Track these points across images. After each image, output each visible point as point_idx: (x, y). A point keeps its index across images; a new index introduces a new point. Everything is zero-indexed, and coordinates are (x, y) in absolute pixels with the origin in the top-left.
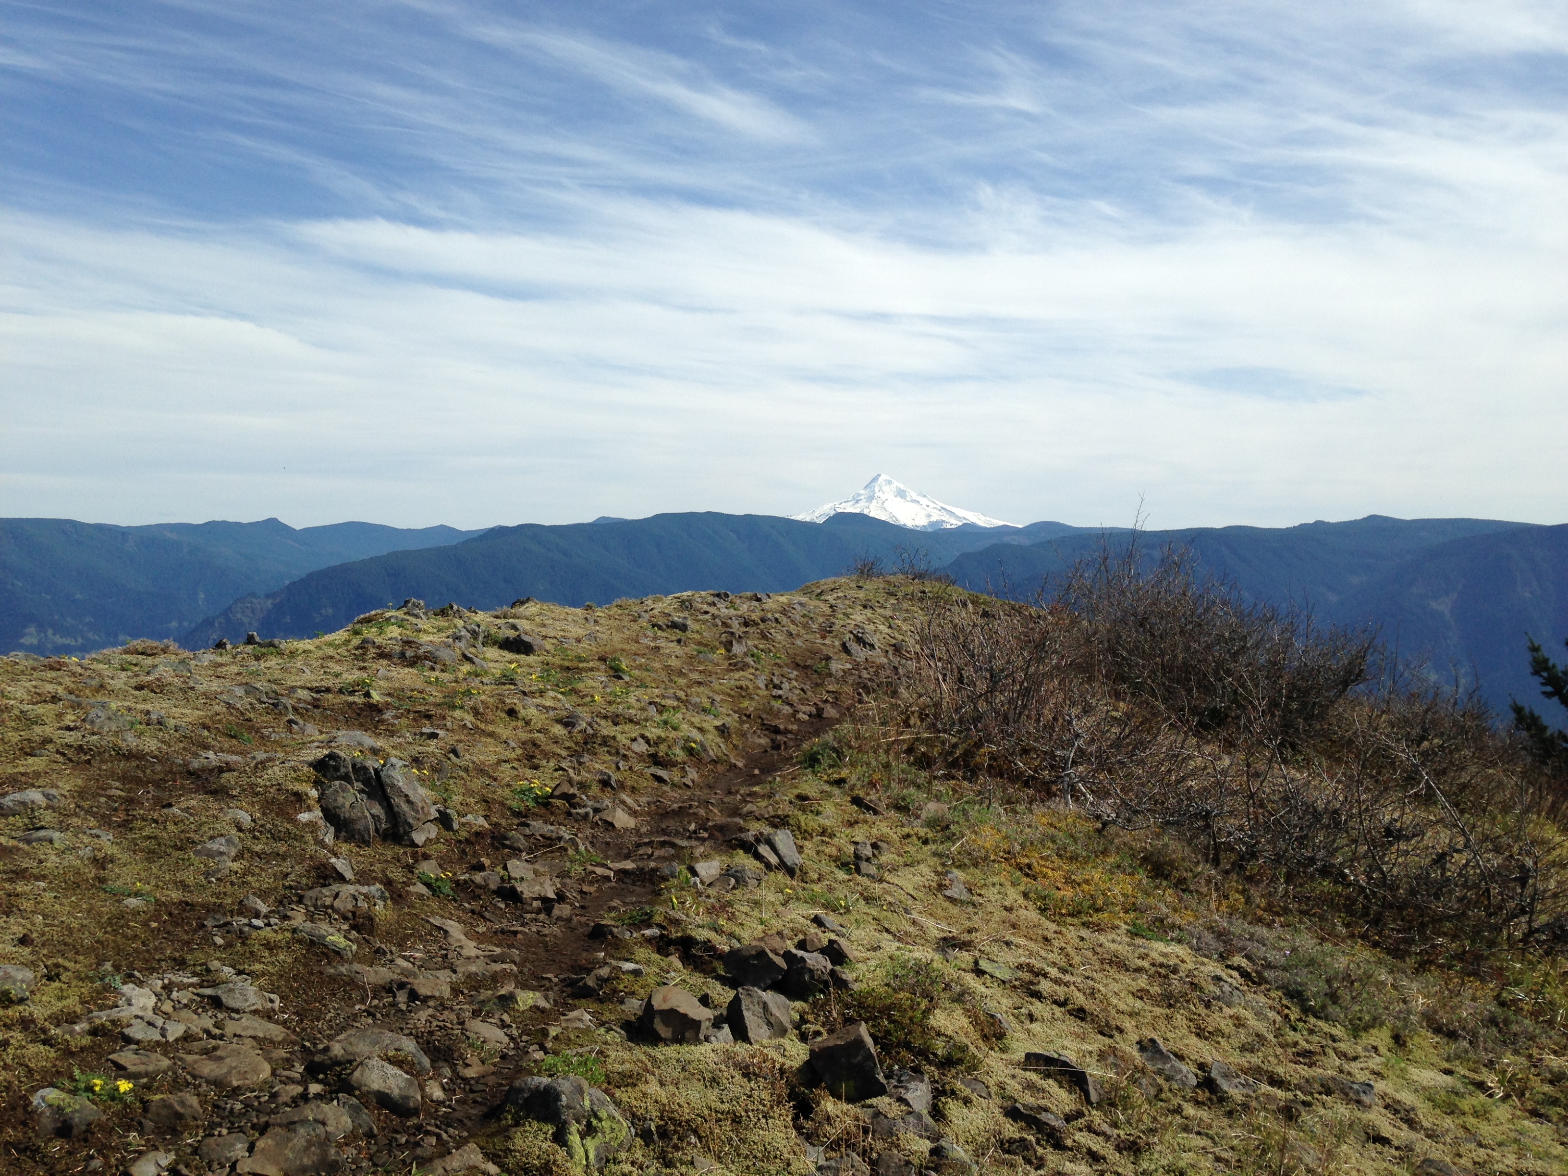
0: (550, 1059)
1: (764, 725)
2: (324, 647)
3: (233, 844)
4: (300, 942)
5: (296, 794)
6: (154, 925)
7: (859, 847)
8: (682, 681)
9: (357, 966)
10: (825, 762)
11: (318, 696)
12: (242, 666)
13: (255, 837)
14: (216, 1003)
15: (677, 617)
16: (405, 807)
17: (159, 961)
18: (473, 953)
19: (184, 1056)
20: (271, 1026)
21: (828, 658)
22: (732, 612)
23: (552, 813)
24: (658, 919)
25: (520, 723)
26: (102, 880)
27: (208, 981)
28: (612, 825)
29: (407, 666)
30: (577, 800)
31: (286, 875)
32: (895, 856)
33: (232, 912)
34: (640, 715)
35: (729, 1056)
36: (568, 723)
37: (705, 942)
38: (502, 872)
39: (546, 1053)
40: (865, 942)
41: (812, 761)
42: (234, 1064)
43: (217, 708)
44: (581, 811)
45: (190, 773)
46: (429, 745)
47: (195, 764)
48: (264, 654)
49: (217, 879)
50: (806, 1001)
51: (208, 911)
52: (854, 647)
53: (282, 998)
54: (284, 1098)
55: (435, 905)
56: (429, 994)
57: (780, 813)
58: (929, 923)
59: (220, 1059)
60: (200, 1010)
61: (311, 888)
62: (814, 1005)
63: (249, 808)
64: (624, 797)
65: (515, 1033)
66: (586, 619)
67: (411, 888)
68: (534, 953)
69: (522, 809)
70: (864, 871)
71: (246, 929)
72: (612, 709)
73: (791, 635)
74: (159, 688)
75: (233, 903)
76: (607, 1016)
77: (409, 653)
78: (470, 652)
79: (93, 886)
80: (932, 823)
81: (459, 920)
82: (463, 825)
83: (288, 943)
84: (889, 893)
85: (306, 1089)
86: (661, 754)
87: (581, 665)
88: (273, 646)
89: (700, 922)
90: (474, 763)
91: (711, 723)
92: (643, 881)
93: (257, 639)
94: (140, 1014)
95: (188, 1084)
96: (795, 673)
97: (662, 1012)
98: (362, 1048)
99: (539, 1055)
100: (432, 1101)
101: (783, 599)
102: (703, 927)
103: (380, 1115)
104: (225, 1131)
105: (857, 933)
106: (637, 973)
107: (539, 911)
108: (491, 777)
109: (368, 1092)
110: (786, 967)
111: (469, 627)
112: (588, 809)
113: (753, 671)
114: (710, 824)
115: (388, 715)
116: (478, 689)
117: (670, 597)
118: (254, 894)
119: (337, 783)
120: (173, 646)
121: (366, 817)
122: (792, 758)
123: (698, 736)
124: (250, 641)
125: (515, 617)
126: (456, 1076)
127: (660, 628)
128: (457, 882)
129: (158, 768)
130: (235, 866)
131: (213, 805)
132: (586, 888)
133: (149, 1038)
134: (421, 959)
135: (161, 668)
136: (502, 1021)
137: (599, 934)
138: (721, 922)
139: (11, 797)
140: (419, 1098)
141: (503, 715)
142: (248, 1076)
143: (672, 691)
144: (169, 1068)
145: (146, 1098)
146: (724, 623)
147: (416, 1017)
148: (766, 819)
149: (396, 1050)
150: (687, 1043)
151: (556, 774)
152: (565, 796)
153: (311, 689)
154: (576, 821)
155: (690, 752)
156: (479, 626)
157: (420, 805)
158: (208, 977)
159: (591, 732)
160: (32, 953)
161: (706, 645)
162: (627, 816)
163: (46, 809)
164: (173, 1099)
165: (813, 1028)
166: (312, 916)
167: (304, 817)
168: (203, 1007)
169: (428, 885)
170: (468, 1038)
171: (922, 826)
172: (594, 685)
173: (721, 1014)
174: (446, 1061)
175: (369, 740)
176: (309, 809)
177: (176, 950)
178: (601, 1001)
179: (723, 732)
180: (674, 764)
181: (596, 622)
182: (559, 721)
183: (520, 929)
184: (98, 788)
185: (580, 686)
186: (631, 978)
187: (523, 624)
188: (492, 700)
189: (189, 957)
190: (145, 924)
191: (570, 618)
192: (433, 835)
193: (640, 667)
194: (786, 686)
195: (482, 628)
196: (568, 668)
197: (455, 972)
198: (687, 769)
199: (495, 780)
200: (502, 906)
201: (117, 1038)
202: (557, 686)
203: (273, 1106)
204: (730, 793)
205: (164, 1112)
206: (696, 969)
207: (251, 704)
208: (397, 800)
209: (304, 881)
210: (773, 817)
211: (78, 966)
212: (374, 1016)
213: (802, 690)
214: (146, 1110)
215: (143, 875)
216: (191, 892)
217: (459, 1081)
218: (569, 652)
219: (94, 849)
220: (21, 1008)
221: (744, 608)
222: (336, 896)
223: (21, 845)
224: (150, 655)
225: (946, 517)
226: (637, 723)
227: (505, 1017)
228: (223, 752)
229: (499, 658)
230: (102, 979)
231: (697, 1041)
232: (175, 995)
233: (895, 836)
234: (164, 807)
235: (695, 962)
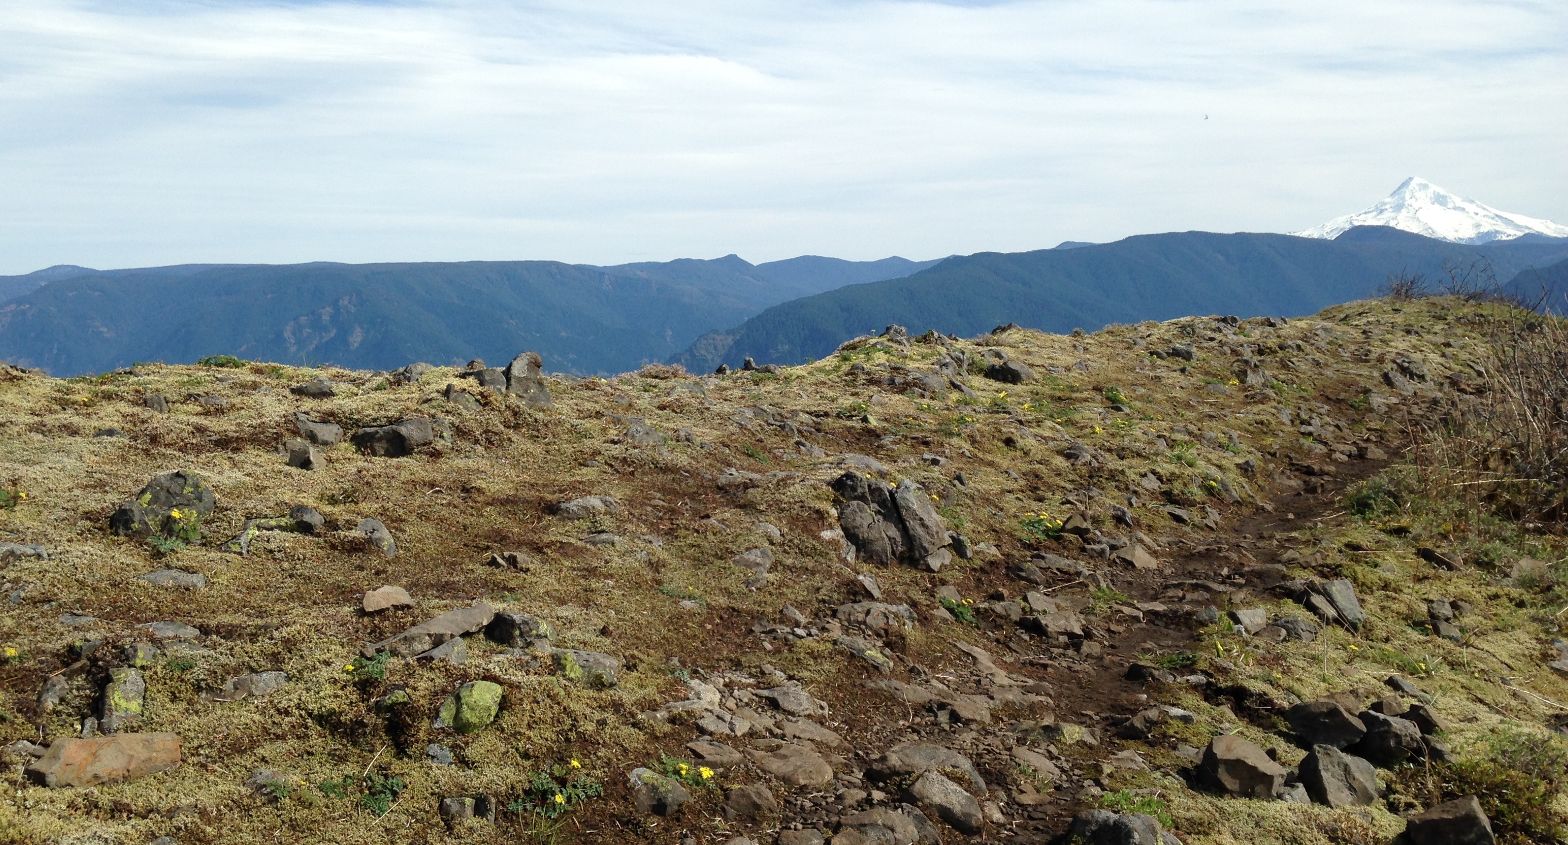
0: (1109, 796)
1: (1293, 465)
2: (815, 373)
3: (768, 556)
4: (841, 653)
5: (818, 512)
6: (709, 627)
7: (1435, 605)
8: (1190, 414)
9: (895, 683)
10: (1379, 508)
11: (818, 420)
12: (744, 390)
13: (785, 551)
14: (774, 704)
15: (1179, 345)
16: (920, 531)
17: (718, 660)
18: (1006, 682)
19: (752, 751)
20: (826, 731)
21: (1367, 391)
22: (1242, 338)
23: (1064, 548)
24: (1202, 665)
25: (1018, 453)
26: (659, 583)
27: (764, 683)
28: (1131, 564)
29: (897, 393)
30: (1090, 535)
31: (818, 589)
32: (1480, 618)
33: (774, 620)
34: (1149, 450)
35: (1309, 818)
36: (1070, 455)
37: (1260, 695)
38: (1023, 604)
39: (1103, 789)
40: (1456, 712)
41: (1362, 506)
42: (799, 763)
43: (731, 428)
44: (1096, 547)
45: (720, 488)
46: (933, 471)
47: (722, 480)
48: (761, 379)
49: (757, 589)
50: (1390, 769)
51: (753, 618)
52: (1398, 378)
53: (830, 706)
54: (849, 801)
55: (960, 631)
56: (971, 717)
57: (1329, 561)
58: (1534, 697)
59: (784, 757)
60: (760, 710)
61: (843, 603)
62: (1401, 773)
63: (778, 523)
64: (1141, 535)
65: (1066, 766)
66: (1075, 346)
67: (935, 612)
68: (1067, 689)
69: (1033, 541)
70: (1443, 632)
71: (790, 637)
72: (1116, 442)
73: (1318, 364)
74: (678, 408)
75: (775, 612)
76: (1160, 761)
77: (899, 380)
78: (958, 380)
79: (652, 587)
80: (1527, 583)
81: (985, 648)
82: (977, 553)
83: (830, 653)
84: (1481, 660)
85: (869, 795)
86: (1176, 492)
87: (1074, 395)
88: (769, 371)
89: (1252, 674)
90: (979, 491)
91: (1231, 461)
92: (1178, 625)
93: (754, 365)
94: (710, 708)
95: (760, 778)
96: (1326, 407)
97: (1227, 762)
98: (918, 761)
99: (1096, 791)
100: (992, 822)
101: (1302, 324)
102: (1255, 678)
103: (943, 829)
104: (800, 826)
105: (1443, 701)
106: (1186, 720)
107: (1066, 647)
108: (997, 507)
109: (931, 805)
110: (1365, 730)
111: (953, 354)
112: (1104, 546)
113: (1276, 404)
114: (1246, 569)
115: (887, 440)
116: (972, 417)
117: (1166, 323)
118: (792, 605)
119: (855, 502)
120: (682, 370)
121: (883, 539)
122: (1333, 502)
123: (1218, 475)
124: (747, 366)
125: (998, 344)
126: (1012, 802)
127: (1159, 356)
128: (977, 611)
129: (691, 482)
130: (771, 577)
131: (746, 519)
132: (1114, 627)
133: (721, 731)
134: (955, 683)
135: (679, 389)
136: (1049, 752)
137: (1136, 675)
138: (1276, 675)
139: (575, 502)
140: (981, 818)
141: (1000, 444)
142: (814, 777)
143: (1182, 425)
144: (742, 761)
145: (726, 786)
146: (1233, 352)
147: (960, 738)
148: (1313, 567)
149: (953, 766)
150: (1258, 797)
151: (1065, 507)
152: (1077, 531)
153: (810, 413)
154: (1091, 557)
155: (1210, 491)
156: (963, 353)
157: (935, 529)
158: (762, 679)
159: (1097, 465)
160: (613, 643)
161: (1215, 376)
162: (1148, 556)
163: (605, 514)
164: (750, 789)
165: (1403, 799)
166: (847, 631)
167: (827, 535)
168: (763, 708)
169: (951, 610)
170: (1019, 765)
171: (1514, 586)
172: (1092, 416)
173: (1292, 772)
174: (999, 784)
175: (876, 465)
176: (831, 527)
177: (730, 651)
178: (1151, 744)
179: (1246, 470)
180: (1192, 504)
181: (1086, 349)
182: (1060, 453)
183: (1050, 662)
184: (644, 498)
185: (1077, 417)
186: (1181, 724)
187: (1007, 352)
188: (987, 428)
189: (744, 659)
190: (701, 625)
191: (1057, 345)
192: (947, 562)
193: (1140, 398)
194: (1316, 421)
195: (967, 355)
196: (1059, 398)
197: (992, 698)
198: (1208, 509)
199: (1001, 510)
200: (1026, 637)
201: (692, 728)
202: (1052, 416)
203: (840, 807)
204: (1261, 537)
205: (743, 801)
206: (1252, 721)
207: (760, 425)
208: (912, 524)
209: (835, 596)
210: (1321, 565)
211: (651, 659)
212: (919, 733)
213: (1337, 426)
214: (727, 797)
215: (692, 580)
216: (735, 599)
217: (1016, 807)
218: (1060, 382)
219: (648, 554)
220: (612, 692)
221: (1256, 334)
222: (868, 612)
223: (588, 546)
224: (662, 379)
225: (1501, 227)
226: (1146, 458)
227: (1052, 748)
228: (744, 469)
229: (987, 388)
230: (672, 673)
231: (1269, 797)
232: (736, 693)
233: (1478, 596)
234: (702, 518)
235: (1250, 715)
